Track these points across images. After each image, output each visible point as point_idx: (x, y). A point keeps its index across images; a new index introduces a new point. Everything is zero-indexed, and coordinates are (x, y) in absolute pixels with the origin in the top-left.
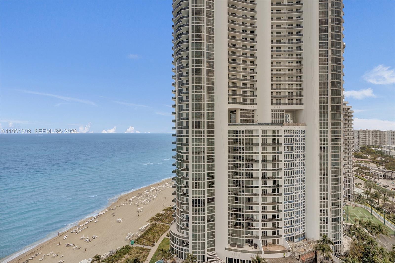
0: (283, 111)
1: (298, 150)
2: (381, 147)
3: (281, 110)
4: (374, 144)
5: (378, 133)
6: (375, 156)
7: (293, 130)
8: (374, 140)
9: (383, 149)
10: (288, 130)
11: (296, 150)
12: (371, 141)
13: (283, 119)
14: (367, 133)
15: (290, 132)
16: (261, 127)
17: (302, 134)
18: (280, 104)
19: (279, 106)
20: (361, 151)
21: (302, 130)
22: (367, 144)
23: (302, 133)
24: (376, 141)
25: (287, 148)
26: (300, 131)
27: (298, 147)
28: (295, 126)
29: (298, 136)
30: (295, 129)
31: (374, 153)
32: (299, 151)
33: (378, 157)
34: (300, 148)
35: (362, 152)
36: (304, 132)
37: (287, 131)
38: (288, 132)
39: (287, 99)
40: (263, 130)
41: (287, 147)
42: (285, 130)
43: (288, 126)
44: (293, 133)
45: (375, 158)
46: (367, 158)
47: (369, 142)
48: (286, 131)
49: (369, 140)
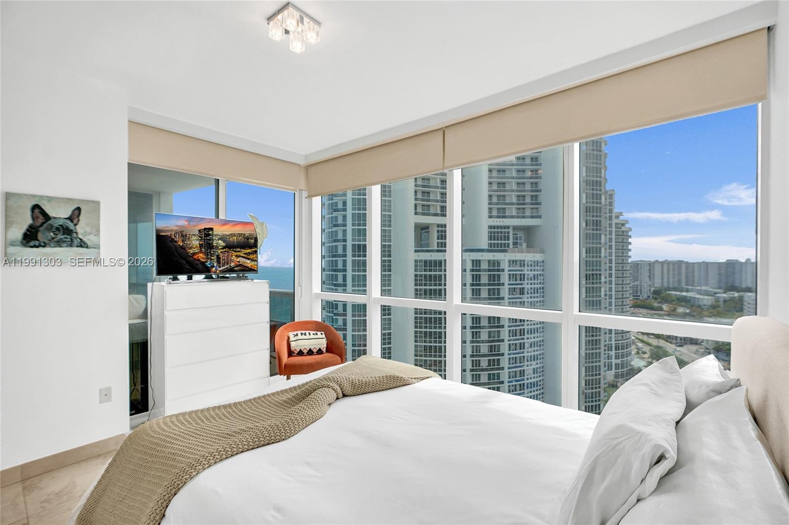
0: (508, 227)
1: (531, 293)
2: (687, 291)
3: (505, 227)
4: (676, 285)
5: (683, 267)
6: (675, 306)
7: (524, 261)
8: (676, 279)
9: (690, 294)
10: (516, 261)
11: (528, 293)
12: (671, 280)
13: (508, 242)
14: (665, 266)
15: (518, 263)
16: (470, 256)
17: (539, 268)
18: (504, 217)
19: (501, 220)
20: (653, 297)
21: (538, 261)
22: (665, 285)
23: (538, 266)
24: (679, 281)
25: (514, 291)
26: (534, 262)
27: (531, 288)
28: (526, 254)
29: (531, 270)
30: (526, 259)
31: (673, 301)
32: (533, 295)
33: (680, 307)
34: (536, 290)
35: (656, 299)
36: (541, 264)
37: (513, 261)
38: (516, 264)
39: (515, 208)
40: (473, 261)
41: (514, 288)
42: (509, 261)
43: (516, 254)
44: (524, 265)
45: (675, 310)
46: (661, 309)
47: (668, 282)
48: (511, 263)
49: (668, 278)
